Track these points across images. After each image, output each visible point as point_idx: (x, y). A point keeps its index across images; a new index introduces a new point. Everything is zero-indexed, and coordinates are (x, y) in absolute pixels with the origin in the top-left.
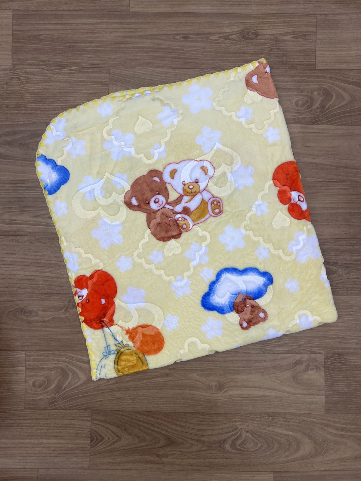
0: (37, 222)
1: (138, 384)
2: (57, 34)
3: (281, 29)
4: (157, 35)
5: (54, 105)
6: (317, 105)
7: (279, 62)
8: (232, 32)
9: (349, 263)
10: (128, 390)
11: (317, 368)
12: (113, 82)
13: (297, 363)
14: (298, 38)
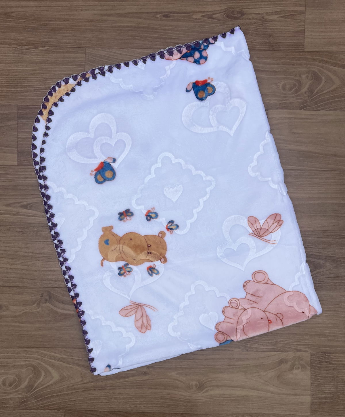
0: (8, 211)
1: (114, 383)
2: (30, 12)
3: (268, 8)
4: (136, 13)
5: (26, 87)
6: (305, 89)
7: (266, 43)
8: (216, 11)
9: (337, 256)
10: (103, 389)
11: (303, 367)
12: (89, 63)
13: (282, 362)
14: (286, 18)
